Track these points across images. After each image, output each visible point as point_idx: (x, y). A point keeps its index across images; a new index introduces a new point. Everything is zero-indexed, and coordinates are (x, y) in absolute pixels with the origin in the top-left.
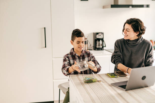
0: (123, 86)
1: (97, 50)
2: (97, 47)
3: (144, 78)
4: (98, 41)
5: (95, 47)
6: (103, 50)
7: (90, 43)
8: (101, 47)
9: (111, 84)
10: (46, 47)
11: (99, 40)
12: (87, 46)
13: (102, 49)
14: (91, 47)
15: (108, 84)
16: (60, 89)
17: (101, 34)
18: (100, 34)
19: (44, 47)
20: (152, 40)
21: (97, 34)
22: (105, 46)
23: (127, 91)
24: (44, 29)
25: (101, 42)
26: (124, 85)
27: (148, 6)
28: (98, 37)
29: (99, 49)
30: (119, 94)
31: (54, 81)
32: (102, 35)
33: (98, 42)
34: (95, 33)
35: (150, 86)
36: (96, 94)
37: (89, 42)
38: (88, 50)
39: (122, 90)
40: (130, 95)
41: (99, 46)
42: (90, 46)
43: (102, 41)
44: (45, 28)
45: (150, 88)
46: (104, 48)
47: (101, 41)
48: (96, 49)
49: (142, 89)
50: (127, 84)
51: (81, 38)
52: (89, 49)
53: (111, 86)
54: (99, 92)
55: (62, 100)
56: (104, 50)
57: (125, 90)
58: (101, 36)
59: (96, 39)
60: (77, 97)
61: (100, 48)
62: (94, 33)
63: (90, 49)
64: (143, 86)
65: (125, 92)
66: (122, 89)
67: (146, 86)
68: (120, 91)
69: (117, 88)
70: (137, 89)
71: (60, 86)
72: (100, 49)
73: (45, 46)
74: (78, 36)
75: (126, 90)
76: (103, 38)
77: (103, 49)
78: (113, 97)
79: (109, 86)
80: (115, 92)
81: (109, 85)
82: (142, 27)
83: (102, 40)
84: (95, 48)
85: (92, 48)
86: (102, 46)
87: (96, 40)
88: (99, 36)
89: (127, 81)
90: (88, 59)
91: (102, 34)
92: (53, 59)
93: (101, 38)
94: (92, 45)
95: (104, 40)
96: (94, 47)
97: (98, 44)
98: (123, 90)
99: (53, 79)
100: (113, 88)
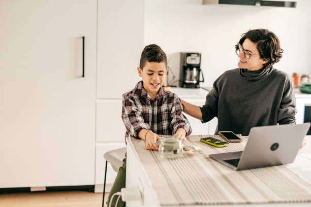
0: (233, 162)
1: (187, 87)
2: (187, 82)
3: (275, 147)
4: (188, 69)
5: (182, 81)
6: (199, 88)
7: (172, 73)
8: (195, 82)
9: (209, 155)
10: (83, 76)
11: (191, 67)
12: (168, 78)
13: (196, 86)
14: (175, 82)
15: (204, 155)
16: (107, 162)
17: (196, 55)
18: (193, 56)
19: (79, 77)
20: (298, 73)
21: (189, 55)
22: (203, 81)
23: (239, 172)
24: (82, 40)
25: (195, 71)
26: (234, 160)
27: (293, 5)
28: (189, 61)
29: (190, 86)
30: (225, 177)
31: (97, 144)
32: (198, 58)
33: (188, 72)
34: (185, 54)
35: (285, 164)
36: (179, 175)
37: (171, 71)
38: (168, 86)
39: (231, 168)
40: (246, 179)
41: (191, 79)
42: (173, 79)
43: (197, 70)
44: (83, 38)
45: (286, 168)
46: (201, 84)
47: (195, 69)
48: (185, 86)
49: (269, 168)
50: (241, 158)
51: (156, 64)
52: (170, 84)
53: (209, 160)
54: (184, 170)
55: (110, 184)
56: (201, 89)
57: (235, 169)
58: (195, 59)
59: (185, 65)
60: (140, 179)
61: (193, 84)
62: (181, 54)
63: (173, 85)
64: (272, 162)
65: (236, 172)
66: (231, 166)
67: (279, 164)
68: (227, 171)
69: (222, 164)
70: (260, 167)
71: (108, 155)
72: (192, 86)
73: (82, 74)
74: (150, 59)
75: (239, 170)
76: (200, 64)
77: (198, 86)
78: (211, 181)
79: (206, 160)
80: (217, 173)
81: (206, 158)
82: (276, 51)
83: (198, 67)
84: (183, 84)
85: (177, 84)
86: (197, 80)
87: (186, 68)
88: (192, 59)
89: (241, 153)
90: (168, 107)
91: (198, 56)
92: (97, 101)
93: (195, 65)
94: (178, 77)
95: (202, 67)
96: (180, 81)
97: (188, 76)
98: (233, 169)
99: (96, 142)
100: (212, 164)
